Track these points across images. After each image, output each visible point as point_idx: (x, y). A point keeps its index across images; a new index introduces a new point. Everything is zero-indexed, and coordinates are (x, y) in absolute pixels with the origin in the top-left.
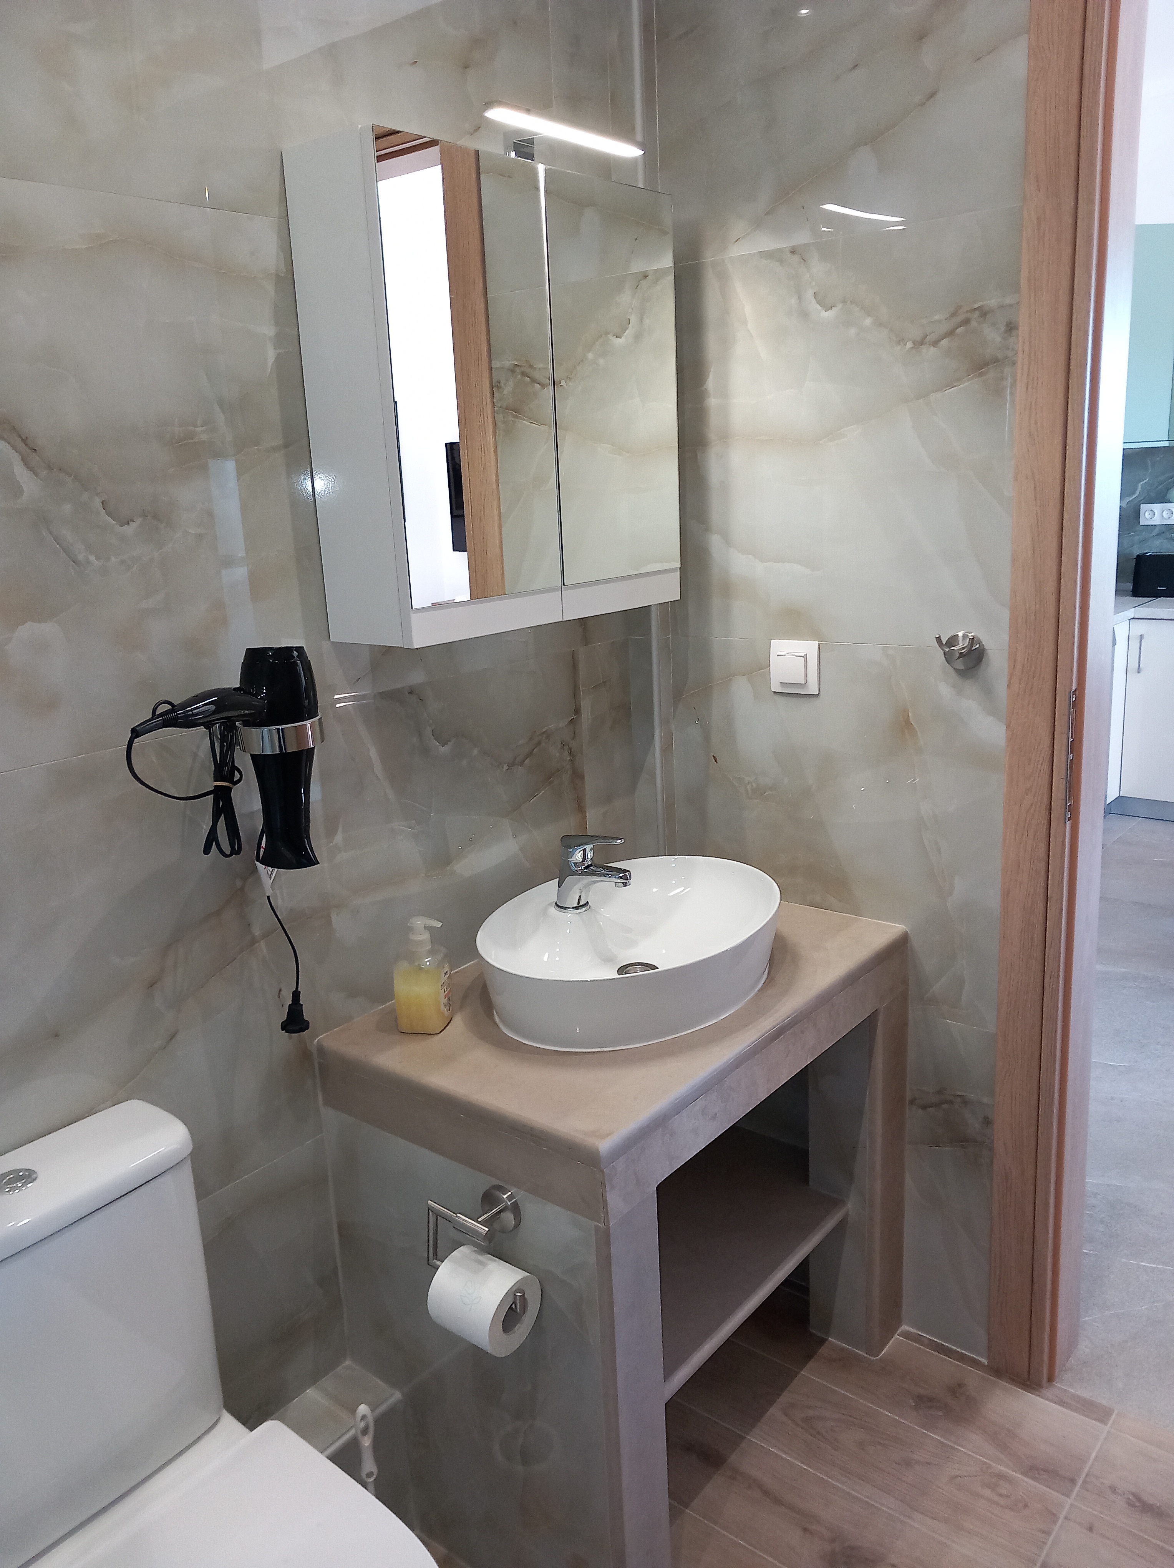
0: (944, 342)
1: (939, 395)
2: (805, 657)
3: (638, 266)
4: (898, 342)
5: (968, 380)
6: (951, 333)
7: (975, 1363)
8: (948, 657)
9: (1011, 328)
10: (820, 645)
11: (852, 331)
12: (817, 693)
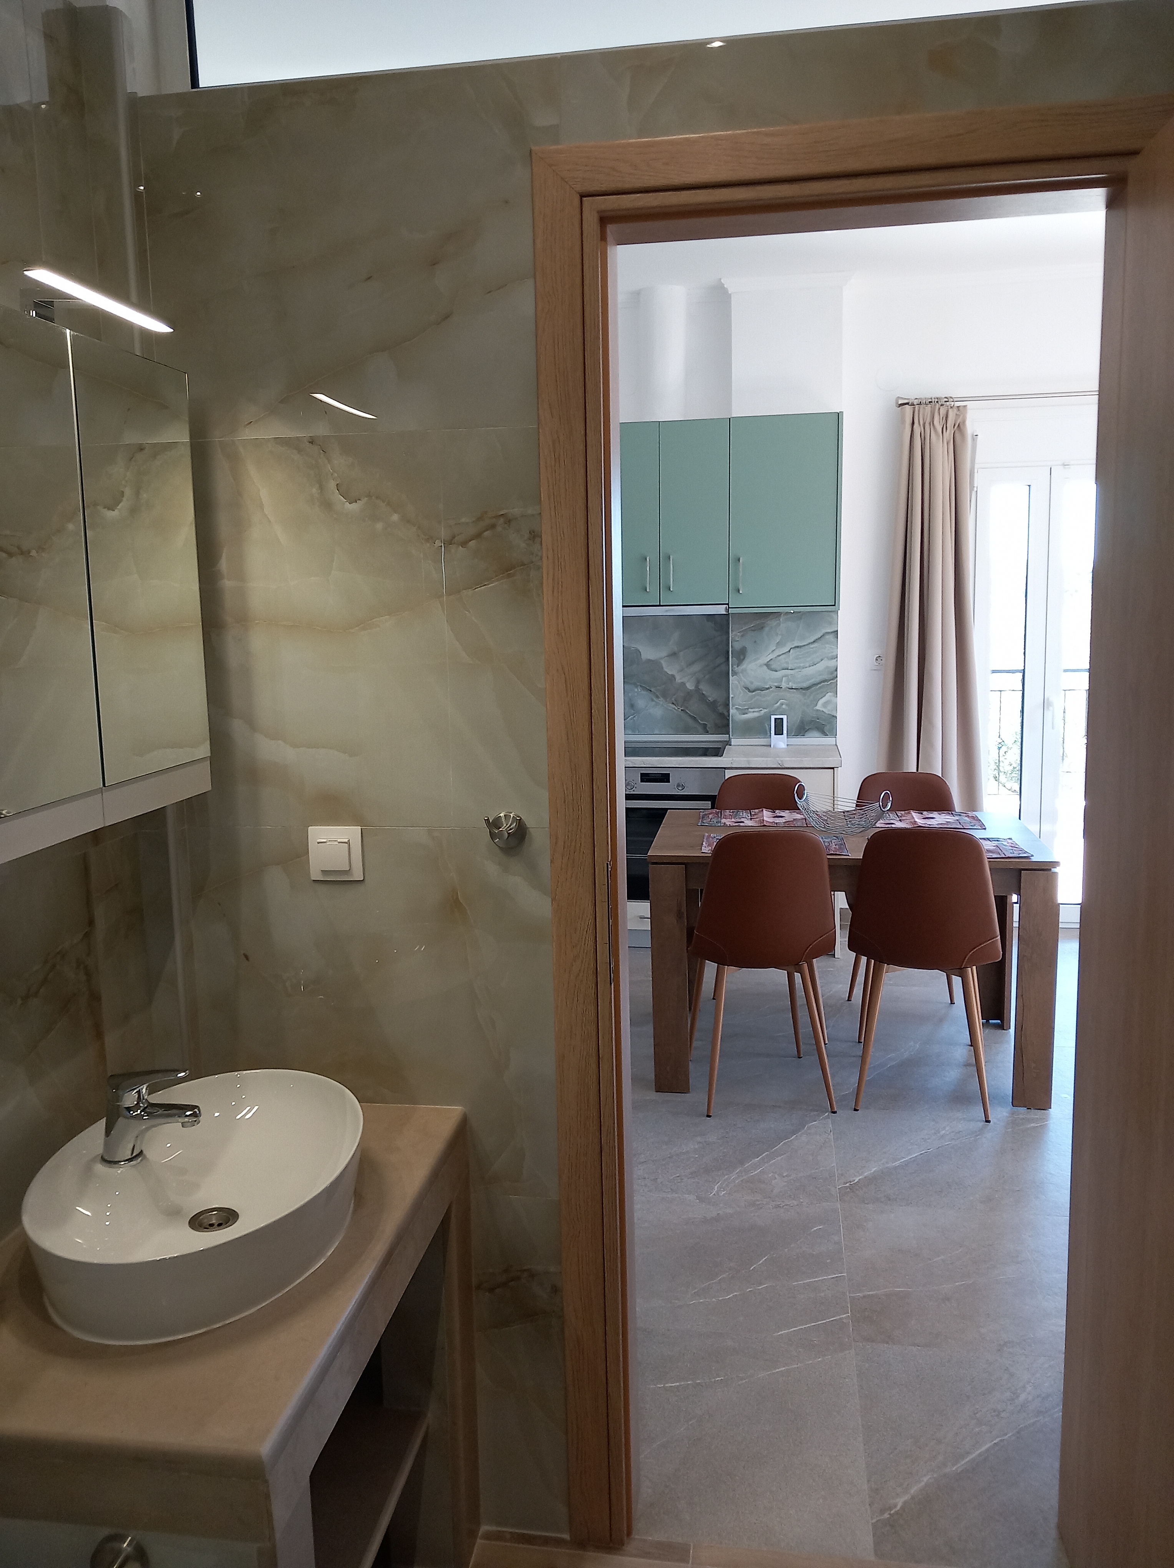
0: (472, 543)
1: (470, 592)
2: (348, 843)
3: (131, 438)
4: (427, 540)
5: (498, 580)
6: (478, 536)
7: (559, 1542)
8: (493, 837)
9: (534, 536)
10: (363, 830)
11: (379, 526)
12: (362, 879)
